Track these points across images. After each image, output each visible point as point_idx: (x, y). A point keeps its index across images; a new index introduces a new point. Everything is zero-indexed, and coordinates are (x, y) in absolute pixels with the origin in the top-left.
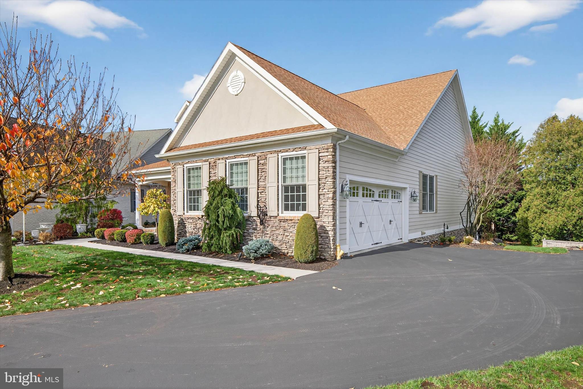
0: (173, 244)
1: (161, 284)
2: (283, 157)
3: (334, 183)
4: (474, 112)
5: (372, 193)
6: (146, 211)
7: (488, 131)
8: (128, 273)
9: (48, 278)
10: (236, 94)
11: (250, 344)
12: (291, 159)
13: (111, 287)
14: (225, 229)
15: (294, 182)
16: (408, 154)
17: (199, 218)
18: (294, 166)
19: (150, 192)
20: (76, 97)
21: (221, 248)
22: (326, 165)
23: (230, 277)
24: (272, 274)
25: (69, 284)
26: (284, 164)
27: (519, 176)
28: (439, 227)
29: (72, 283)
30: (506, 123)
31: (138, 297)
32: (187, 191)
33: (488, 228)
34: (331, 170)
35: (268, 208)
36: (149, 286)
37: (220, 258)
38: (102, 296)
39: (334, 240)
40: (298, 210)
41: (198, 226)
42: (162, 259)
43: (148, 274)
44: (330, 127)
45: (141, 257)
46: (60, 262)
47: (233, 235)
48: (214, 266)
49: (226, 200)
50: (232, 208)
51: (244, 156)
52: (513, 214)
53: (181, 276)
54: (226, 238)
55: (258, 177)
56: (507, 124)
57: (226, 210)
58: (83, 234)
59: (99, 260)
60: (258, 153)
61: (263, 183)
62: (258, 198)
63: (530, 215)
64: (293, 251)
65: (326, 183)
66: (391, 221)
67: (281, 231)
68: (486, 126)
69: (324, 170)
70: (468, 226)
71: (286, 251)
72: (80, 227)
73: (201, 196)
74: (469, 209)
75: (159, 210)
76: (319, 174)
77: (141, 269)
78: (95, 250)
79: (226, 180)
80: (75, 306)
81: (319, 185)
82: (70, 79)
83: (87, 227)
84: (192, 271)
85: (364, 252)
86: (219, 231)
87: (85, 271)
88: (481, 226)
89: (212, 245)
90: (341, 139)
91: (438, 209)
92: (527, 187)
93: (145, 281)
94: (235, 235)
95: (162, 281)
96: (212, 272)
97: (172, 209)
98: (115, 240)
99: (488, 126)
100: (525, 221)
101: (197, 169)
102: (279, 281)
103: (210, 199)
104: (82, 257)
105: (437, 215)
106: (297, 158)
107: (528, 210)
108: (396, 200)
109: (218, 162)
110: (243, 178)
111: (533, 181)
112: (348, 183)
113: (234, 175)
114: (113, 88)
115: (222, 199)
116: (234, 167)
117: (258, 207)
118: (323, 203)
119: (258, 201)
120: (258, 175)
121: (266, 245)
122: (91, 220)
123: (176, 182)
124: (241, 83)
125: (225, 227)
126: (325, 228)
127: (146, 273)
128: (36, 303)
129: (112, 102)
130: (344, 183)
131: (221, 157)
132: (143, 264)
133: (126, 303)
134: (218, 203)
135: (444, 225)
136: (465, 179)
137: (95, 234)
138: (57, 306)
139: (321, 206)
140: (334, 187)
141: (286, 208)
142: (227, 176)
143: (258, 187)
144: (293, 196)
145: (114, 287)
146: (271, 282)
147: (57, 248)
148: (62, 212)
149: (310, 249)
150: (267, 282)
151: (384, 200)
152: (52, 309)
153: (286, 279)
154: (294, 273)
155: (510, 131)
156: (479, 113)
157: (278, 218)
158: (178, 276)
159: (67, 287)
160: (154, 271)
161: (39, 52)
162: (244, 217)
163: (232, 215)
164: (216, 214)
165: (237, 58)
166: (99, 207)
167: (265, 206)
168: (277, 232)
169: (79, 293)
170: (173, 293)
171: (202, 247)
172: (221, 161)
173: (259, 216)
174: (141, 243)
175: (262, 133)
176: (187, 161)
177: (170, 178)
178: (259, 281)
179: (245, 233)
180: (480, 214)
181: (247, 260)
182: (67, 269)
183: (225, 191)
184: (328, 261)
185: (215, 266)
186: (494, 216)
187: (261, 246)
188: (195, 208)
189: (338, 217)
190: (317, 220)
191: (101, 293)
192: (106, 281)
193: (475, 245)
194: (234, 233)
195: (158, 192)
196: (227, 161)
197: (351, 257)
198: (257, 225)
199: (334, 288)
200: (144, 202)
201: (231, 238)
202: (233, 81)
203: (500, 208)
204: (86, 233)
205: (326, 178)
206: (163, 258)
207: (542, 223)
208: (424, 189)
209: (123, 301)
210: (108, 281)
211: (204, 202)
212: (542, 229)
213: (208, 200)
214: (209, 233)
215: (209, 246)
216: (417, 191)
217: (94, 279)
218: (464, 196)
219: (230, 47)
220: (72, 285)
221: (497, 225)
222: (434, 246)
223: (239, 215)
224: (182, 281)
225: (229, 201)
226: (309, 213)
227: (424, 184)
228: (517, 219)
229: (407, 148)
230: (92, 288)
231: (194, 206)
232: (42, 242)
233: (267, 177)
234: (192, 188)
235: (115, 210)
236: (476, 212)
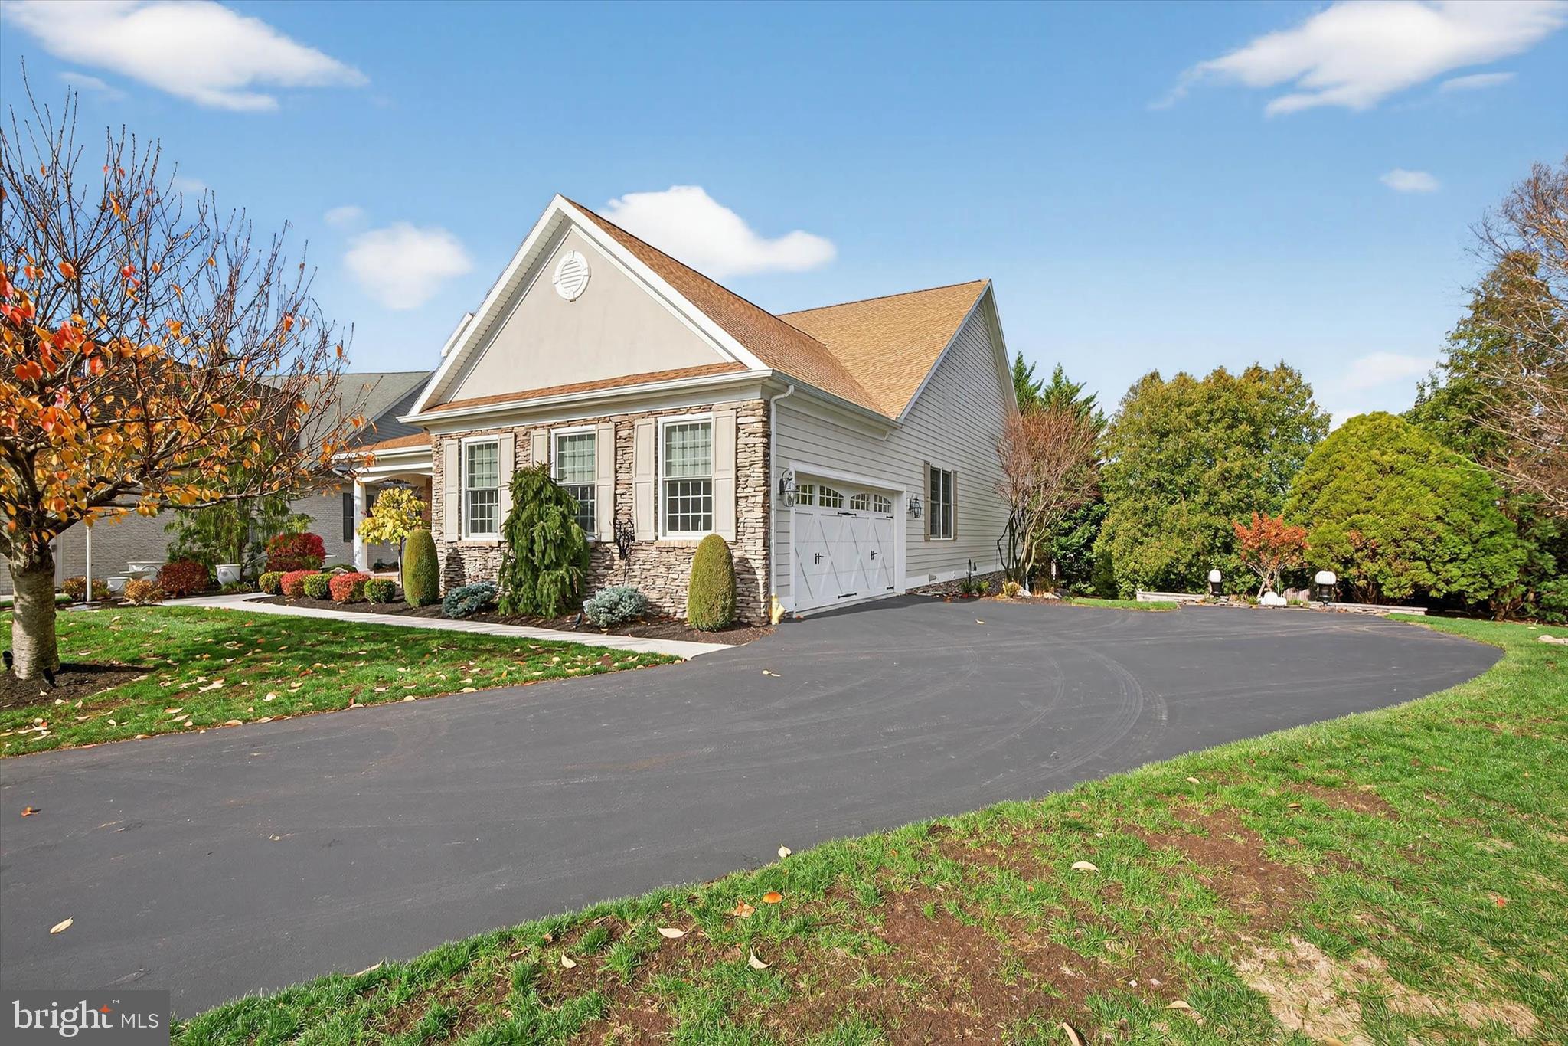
0: (437, 601)
1: (406, 675)
2: (665, 425)
3: (766, 475)
4: (1020, 360)
5: (838, 498)
6: (377, 534)
7: (1043, 397)
8: (333, 657)
9: (144, 671)
10: (572, 298)
11: (596, 778)
12: (683, 428)
13: (293, 684)
14: (547, 568)
15: (689, 475)
16: (905, 429)
17: (493, 548)
18: (689, 442)
19: (384, 496)
20: (216, 281)
21: (537, 606)
22: (751, 440)
23: (556, 659)
24: (642, 652)
25: (194, 683)
26: (669, 438)
27: (1097, 478)
28: (959, 566)
29: (201, 679)
30: (1073, 382)
31: (355, 703)
32: (467, 492)
33: (1045, 572)
34: (760, 449)
35: (635, 526)
36: (380, 680)
37: (537, 626)
38: (273, 704)
39: (767, 586)
40: (695, 528)
41: (490, 564)
42: (410, 630)
43: (379, 657)
44: (758, 367)
45: (364, 626)
46: (174, 639)
47: (563, 579)
48: (522, 639)
49: (549, 508)
50: (562, 525)
51: (587, 423)
52: (1087, 546)
53: (451, 658)
54: (548, 586)
55: (616, 464)
56: (1076, 384)
57: (549, 528)
58: (231, 586)
59: (269, 633)
60: (617, 416)
61: (627, 476)
62: (615, 506)
63: (1115, 548)
64: (687, 609)
65: (749, 476)
66: (873, 554)
67: (662, 569)
68: (1039, 388)
69: (747, 449)
70: (1011, 567)
71: (672, 610)
72: (225, 572)
73: (497, 502)
74: (1012, 534)
75: (405, 533)
76: (737, 458)
77: (364, 648)
78: (257, 615)
79: (549, 469)
80: (206, 725)
81: (737, 477)
82: (203, 239)
83: (242, 571)
84: (475, 650)
85: (824, 610)
86: (535, 571)
87: (233, 654)
88: (1032, 566)
89: (519, 600)
90: (780, 392)
91: (959, 533)
92: (1109, 497)
93: (373, 671)
94: (567, 580)
95: (409, 670)
96: (518, 650)
97: (433, 529)
98: (306, 596)
99: (1043, 387)
100: (1107, 558)
101: (488, 446)
102: (657, 664)
103: (515, 506)
104: (229, 629)
105: (957, 544)
106: (694, 427)
107: (1112, 538)
108: (883, 515)
109: (533, 432)
110: (586, 466)
111: (1120, 488)
112: (793, 476)
113: (567, 460)
114: (302, 266)
115: (541, 506)
116: (568, 444)
117: (615, 524)
118: (746, 515)
119: (616, 512)
120: (616, 460)
121: (631, 597)
122: (252, 557)
123: (444, 473)
124: (582, 277)
125: (546, 562)
126: (748, 562)
127: (372, 657)
128: (112, 722)
129: (300, 294)
130: (786, 476)
131: (538, 423)
132: (366, 639)
133: (329, 716)
134: (532, 514)
135: (970, 563)
136: (1006, 479)
137: (261, 583)
138: (163, 727)
139: (740, 521)
140: (766, 484)
141: (673, 525)
142: (553, 460)
143: (616, 484)
144: (685, 502)
145: (300, 684)
146: (641, 666)
147: (169, 612)
148: (183, 539)
149: (719, 603)
150: (633, 665)
151: (860, 513)
152: (150, 733)
153: (672, 659)
154: (687, 650)
155: (1080, 397)
156: (1028, 363)
157: (657, 544)
158: (445, 661)
159: (189, 689)
160: (393, 652)
161: (128, 173)
162: (586, 543)
163: (562, 539)
164: (529, 537)
165: (573, 227)
166: (271, 528)
167: (629, 520)
168: (653, 572)
169: (219, 699)
170: (434, 692)
171: (498, 604)
172: (540, 431)
173: (617, 541)
174: (365, 600)
175: (625, 377)
176: (468, 431)
177: (430, 469)
178: (616, 664)
179: (588, 575)
180: (1031, 544)
181: (594, 628)
182: (191, 654)
183: (548, 491)
184: (754, 626)
185: (526, 639)
186: (1055, 549)
187: (621, 599)
188: (485, 527)
189: (773, 541)
190: (733, 547)
191: (270, 697)
192: (282, 674)
193: (1024, 598)
194: (567, 577)
195: (405, 497)
196: (553, 432)
197: (799, 620)
198: (612, 559)
199: (765, 672)
200: (372, 516)
201: (559, 586)
202: (564, 272)
203: (1066, 535)
204: (240, 582)
205: (750, 465)
206: (413, 628)
207: (1136, 562)
208: (934, 496)
209: (323, 710)
210: (286, 674)
211: (503, 513)
212: (1135, 572)
213: (512, 508)
214: (514, 576)
215: (513, 603)
216: (921, 498)
217: (252, 671)
218: (1003, 511)
219: (560, 203)
220: (202, 684)
221: (1062, 566)
222: (951, 601)
223: (577, 539)
224: (452, 669)
225: (555, 511)
226: (718, 534)
227: (934, 486)
228: (1094, 556)
229: (903, 417)
230: (249, 688)
231: (483, 522)
232: (132, 601)
233: (634, 465)
234: (477, 487)
235: (308, 536)
236: (1024, 540)
